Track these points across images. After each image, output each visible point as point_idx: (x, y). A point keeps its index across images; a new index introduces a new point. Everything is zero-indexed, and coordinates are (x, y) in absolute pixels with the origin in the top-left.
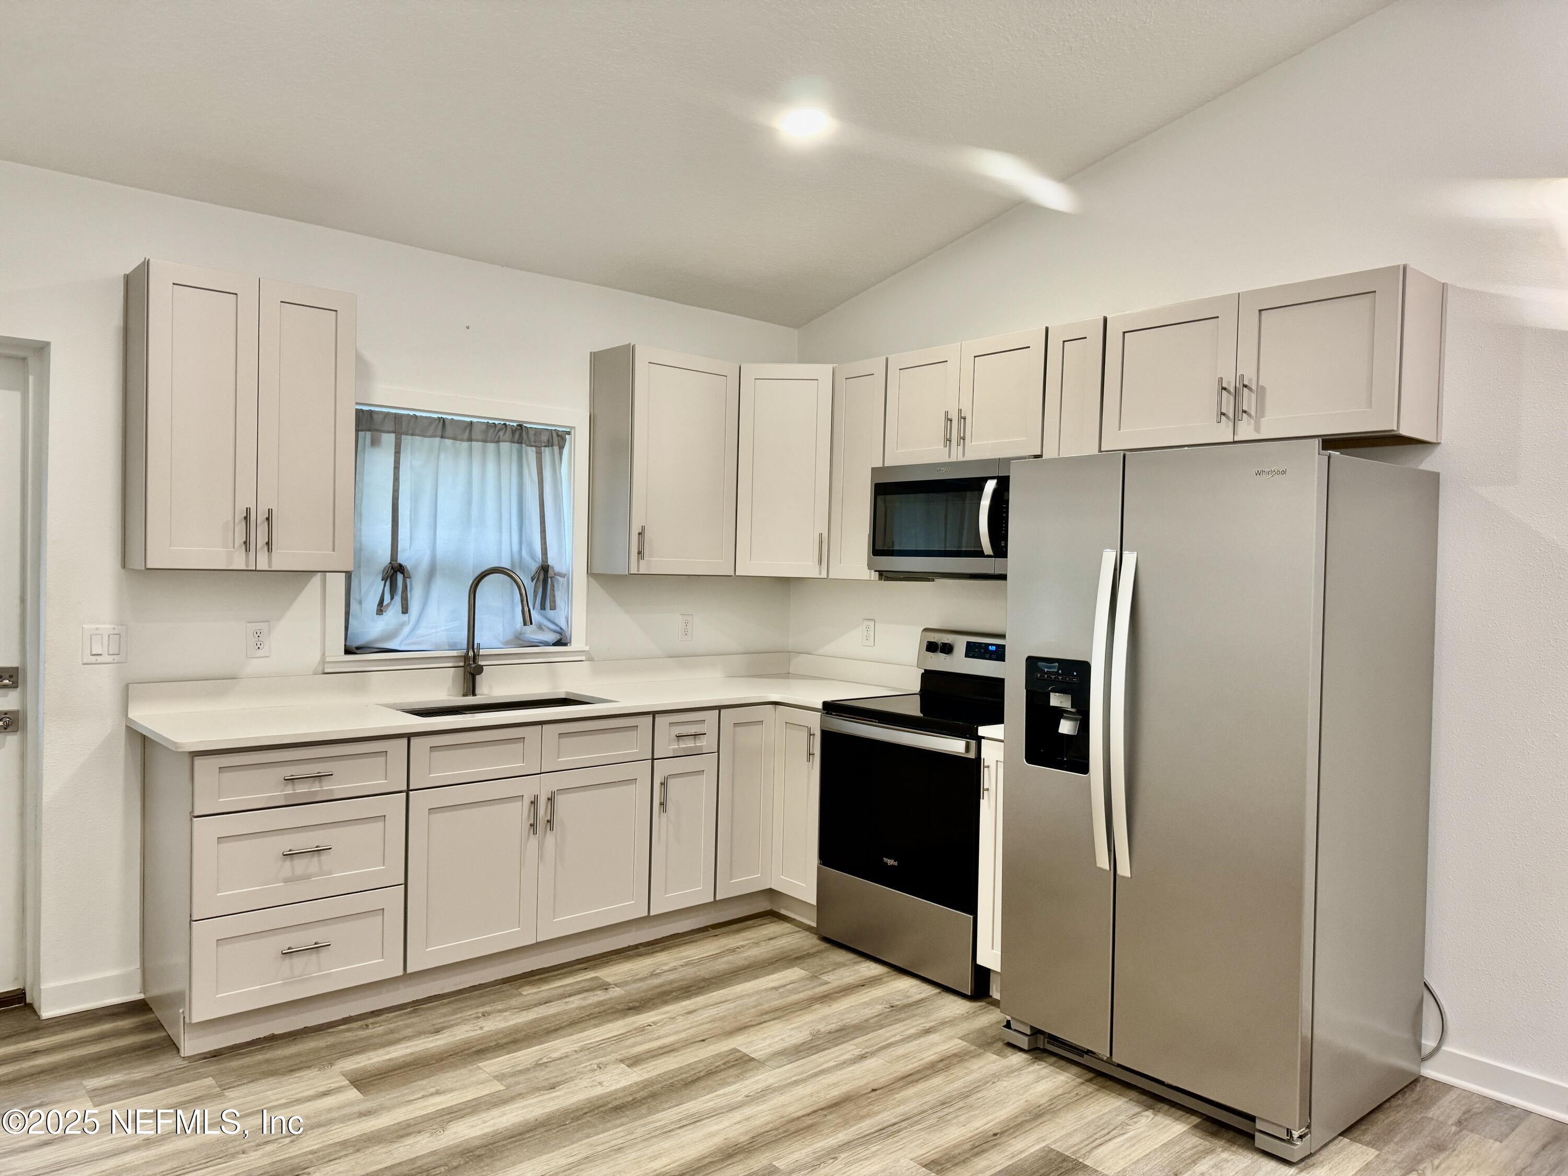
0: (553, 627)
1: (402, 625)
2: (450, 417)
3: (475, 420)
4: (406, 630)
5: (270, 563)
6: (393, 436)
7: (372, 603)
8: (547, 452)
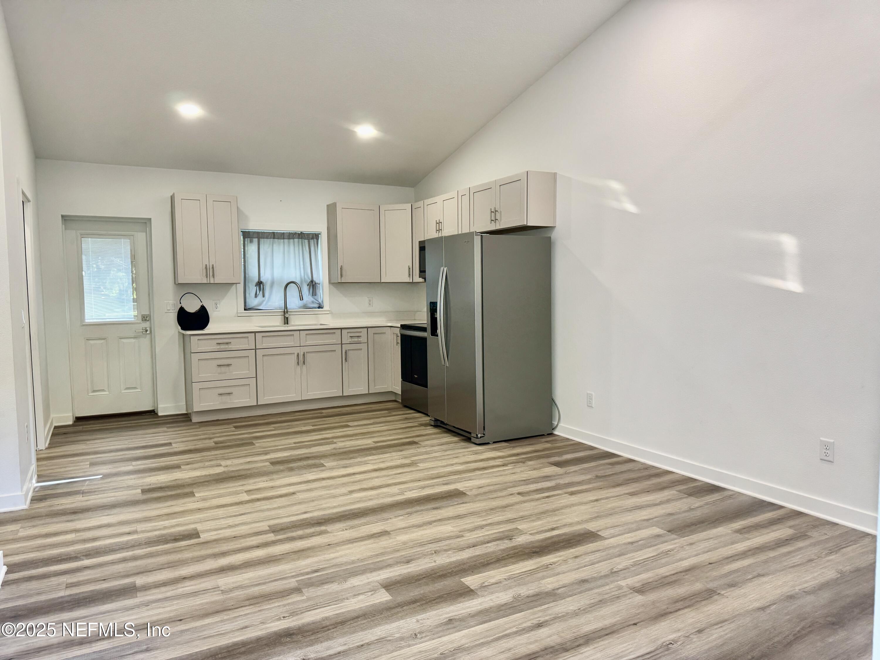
0: (317, 302)
1: (263, 301)
2: (276, 232)
3: (285, 232)
4: (264, 303)
5: (214, 281)
6: (257, 239)
7: (253, 294)
8: (312, 242)
